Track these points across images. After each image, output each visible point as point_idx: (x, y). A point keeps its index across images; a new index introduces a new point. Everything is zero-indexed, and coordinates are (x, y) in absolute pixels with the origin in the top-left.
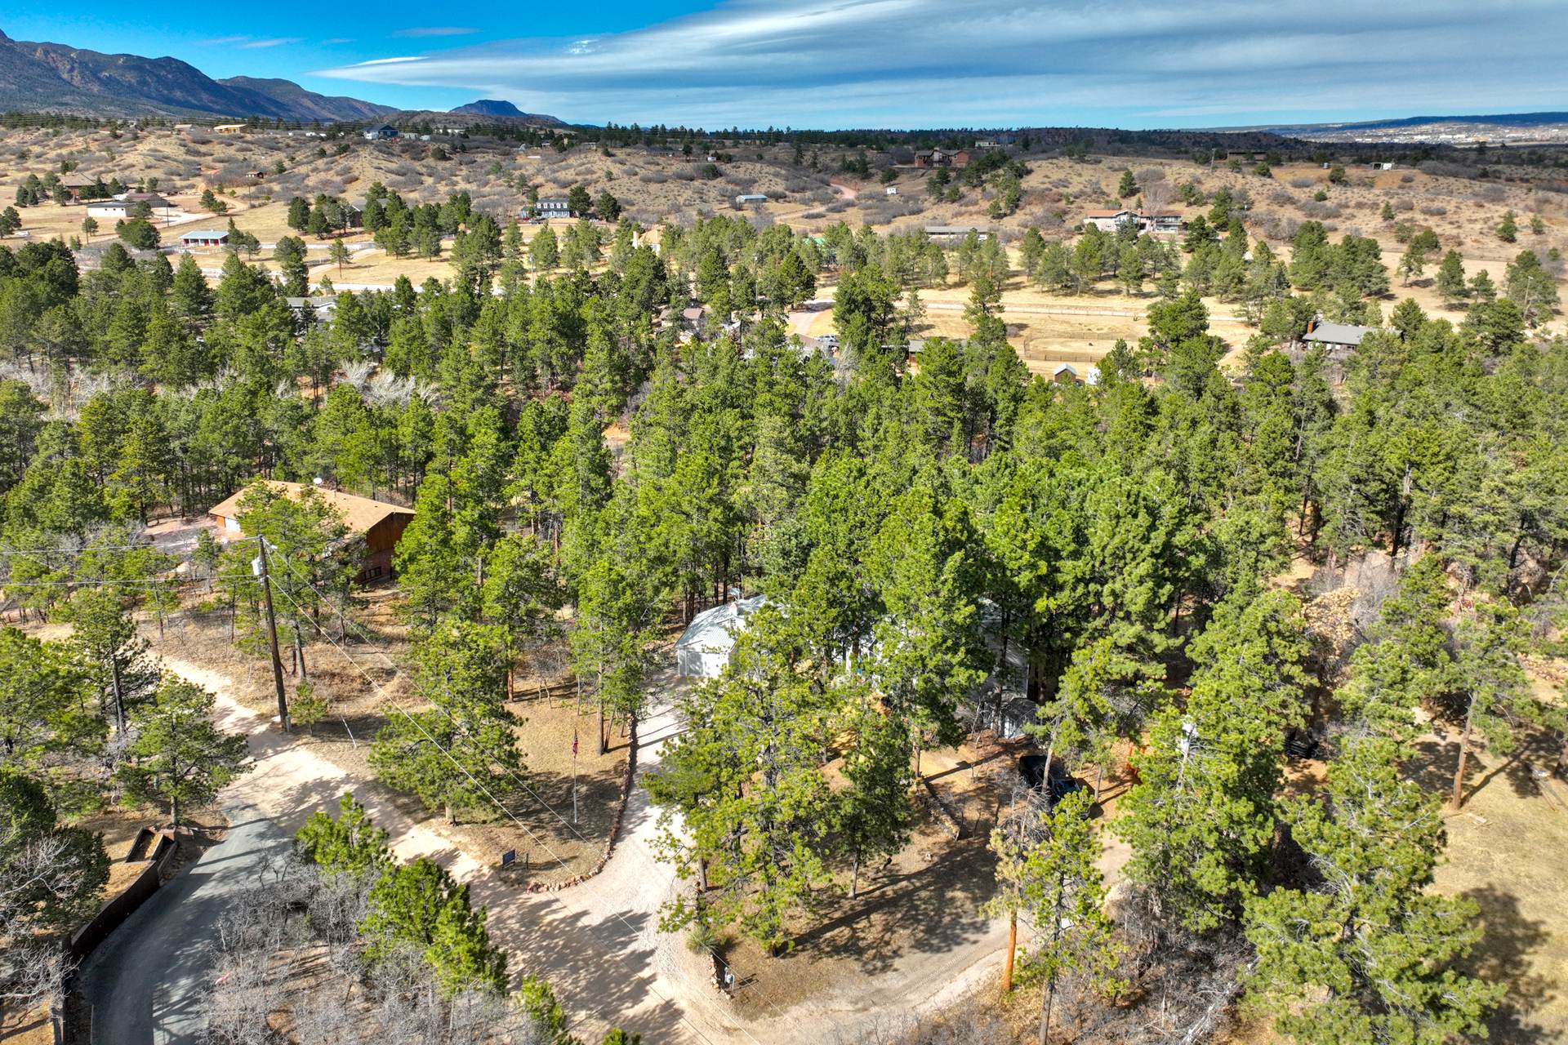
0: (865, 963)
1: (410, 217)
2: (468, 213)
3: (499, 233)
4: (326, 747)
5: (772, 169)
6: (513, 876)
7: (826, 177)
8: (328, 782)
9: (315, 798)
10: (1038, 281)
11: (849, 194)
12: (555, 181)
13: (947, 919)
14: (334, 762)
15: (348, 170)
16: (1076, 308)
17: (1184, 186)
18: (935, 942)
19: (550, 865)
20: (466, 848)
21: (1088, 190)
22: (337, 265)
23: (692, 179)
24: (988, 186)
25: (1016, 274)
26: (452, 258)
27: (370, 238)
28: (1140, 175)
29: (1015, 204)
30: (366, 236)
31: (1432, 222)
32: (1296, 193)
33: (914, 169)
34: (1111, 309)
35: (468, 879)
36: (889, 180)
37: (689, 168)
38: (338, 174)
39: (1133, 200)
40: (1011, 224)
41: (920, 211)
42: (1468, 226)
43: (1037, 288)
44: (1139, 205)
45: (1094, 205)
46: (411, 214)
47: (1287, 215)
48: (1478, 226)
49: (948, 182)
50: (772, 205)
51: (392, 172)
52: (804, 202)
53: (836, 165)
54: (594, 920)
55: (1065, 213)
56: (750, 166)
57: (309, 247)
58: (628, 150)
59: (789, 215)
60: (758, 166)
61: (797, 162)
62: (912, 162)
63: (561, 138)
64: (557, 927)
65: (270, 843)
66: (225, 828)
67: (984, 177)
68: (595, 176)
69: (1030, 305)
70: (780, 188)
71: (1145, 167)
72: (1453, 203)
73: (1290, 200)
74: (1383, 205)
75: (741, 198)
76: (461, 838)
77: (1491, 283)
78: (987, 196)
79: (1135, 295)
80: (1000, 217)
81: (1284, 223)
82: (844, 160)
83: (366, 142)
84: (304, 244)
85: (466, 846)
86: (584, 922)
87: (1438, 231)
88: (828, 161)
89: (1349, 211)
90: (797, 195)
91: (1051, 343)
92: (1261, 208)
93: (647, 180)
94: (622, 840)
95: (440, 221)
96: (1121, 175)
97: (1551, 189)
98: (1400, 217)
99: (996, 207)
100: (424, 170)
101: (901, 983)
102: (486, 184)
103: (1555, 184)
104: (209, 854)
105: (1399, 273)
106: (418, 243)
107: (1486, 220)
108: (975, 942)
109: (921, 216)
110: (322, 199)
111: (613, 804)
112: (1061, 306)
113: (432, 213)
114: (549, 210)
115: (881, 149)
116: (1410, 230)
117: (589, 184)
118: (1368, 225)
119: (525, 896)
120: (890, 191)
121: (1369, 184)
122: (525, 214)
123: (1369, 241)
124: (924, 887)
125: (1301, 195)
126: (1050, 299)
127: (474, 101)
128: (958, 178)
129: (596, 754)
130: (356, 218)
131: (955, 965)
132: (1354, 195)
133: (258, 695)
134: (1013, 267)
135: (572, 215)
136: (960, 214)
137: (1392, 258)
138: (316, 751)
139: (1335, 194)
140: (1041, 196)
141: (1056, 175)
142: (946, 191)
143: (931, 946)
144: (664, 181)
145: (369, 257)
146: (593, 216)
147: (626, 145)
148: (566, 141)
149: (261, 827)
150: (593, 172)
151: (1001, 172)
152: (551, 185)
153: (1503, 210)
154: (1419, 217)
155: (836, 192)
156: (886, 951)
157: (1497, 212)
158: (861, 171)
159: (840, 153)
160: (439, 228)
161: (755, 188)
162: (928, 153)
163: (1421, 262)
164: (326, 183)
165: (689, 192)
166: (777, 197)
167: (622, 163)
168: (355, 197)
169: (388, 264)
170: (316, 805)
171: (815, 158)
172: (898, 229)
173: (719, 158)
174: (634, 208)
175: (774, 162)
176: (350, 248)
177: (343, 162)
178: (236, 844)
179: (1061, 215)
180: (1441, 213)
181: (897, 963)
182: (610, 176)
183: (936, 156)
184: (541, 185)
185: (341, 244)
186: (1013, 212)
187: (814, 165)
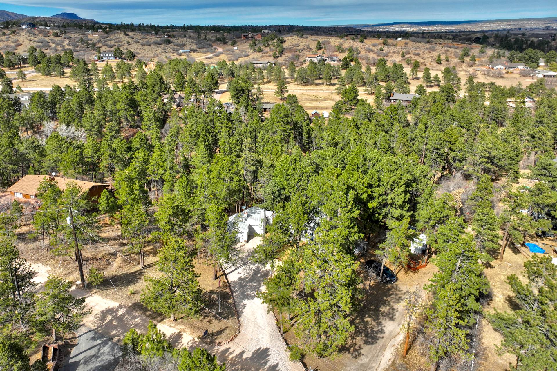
0: (352, 354)
1: (49, 60)
2: (73, 58)
3: (88, 66)
4: (105, 293)
5: (190, 40)
6: (209, 340)
7: (211, 43)
8: (112, 309)
9: (109, 317)
10: (296, 80)
11: (220, 50)
12: (107, 45)
13: (369, 330)
14: (112, 299)
15: (17, 41)
16: (310, 90)
17: (337, 46)
18: (370, 340)
19: (220, 332)
20: (184, 331)
21: (306, 48)
22: (21, 80)
23: (160, 44)
24: (271, 46)
25: (287, 78)
26: (70, 76)
27: (33, 69)
28: (322, 42)
29: (281, 53)
30: (30, 68)
31: (416, 58)
32: (374, 48)
33: (242, 40)
34: (322, 90)
35: (190, 344)
36: (234, 44)
37: (159, 40)
38: (12, 42)
39: (321, 51)
40: (281, 60)
41: (248, 56)
42: (427, 59)
43: (296, 83)
44: (323, 53)
45: (308, 53)
46: (49, 59)
47: (372, 56)
48: (430, 59)
49: (256, 45)
50: (193, 54)
51: (36, 42)
52: (204, 53)
53: (214, 39)
54: (248, 355)
55: (299, 56)
56: (182, 39)
57: (7, 73)
58: (134, 33)
59: (199, 57)
60: (185, 39)
61: (199, 38)
62: (240, 37)
63: (106, 28)
64: (235, 360)
65: (99, 342)
66: (75, 338)
67: (269, 43)
68: (122, 43)
69: (295, 89)
70: (194, 47)
71: (323, 40)
72: (422, 52)
73: (372, 51)
74: (401, 52)
75: (181, 51)
76: (181, 327)
77: (439, 78)
78: (271, 50)
79: (329, 85)
80: (277, 57)
81: (371, 58)
82: (216, 37)
83: (23, 29)
84: (4, 71)
85: (184, 330)
86: (245, 356)
87: (419, 60)
88: (210, 37)
89: (391, 54)
90: (201, 50)
91: (306, 103)
92: (363, 53)
93: (143, 45)
94: (240, 316)
95: (62, 62)
96: (316, 42)
97: (448, 47)
98: (407, 56)
99: (275, 54)
100: (50, 41)
101: (368, 360)
102: (78, 46)
103: (449, 45)
104: (74, 352)
105: (410, 75)
106: (54, 70)
107: (432, 57)
108: (383, 337)
109: (248, 57)
110: (8, 53)
111: (230, 301)
112: (305, 90)
113: (58, 58)
114: (106, 57)
115: (229, 33)
116: (411, 61)
117: (121, 46)
118: (398, 59)
119: (216, 348)
120: (235, 48)
121: (395, 45)
122: (96, 58)
123: (400, 65)
124: (356, 318)
125: (375, 49)
126: (300, 87)
127: (60, 13)
128: (259, 43)
129: (213, 280)
130: (25, 61)
131: (381, 349)
132: (392, 49)
133: (65, 272)
134: (287, 76)
135: (115, 58)
136: (263, 57)
137: (407, 70)
138: (102, 295)
139: (385, 48)
140: (290, 50)
141: (295, 42)
142: (256, 48)
143: (369, 342)
144: (150, 45)
145: (34, 77)
146: (124, 59)
147: (133, 31)
148: (108, 29)
149: (91, 335)
150: (122, 42)
151: (275, 41)
152: (105, 47)
153: (437, 54)
154: (412, 56)
155: (215, 49)
156: (357, 347)
157: (435, 54)
158: (224, 41)
159: (215, 34)
160: (62, 64)
161: (185, 47)
162: (247, 34)
163: (417, 71)
164: (8, 46)
165: (161, 49)
166: (194, 51)
167: (133, 38)
168: (23, 52)
169: (42, 79)
170: (111, 321)
171: (206, 36)
172: (241, 62)
173: (169, 36)
174: (140, 56)
175: (190, 37)
176: (26, 73)
177: (14, 37)
178: (84, 344)
179: (298, 57)
180: (419, 55)
181: (362, 351)
182: (129, 43)
183: (250, 35)
184: (101, 47)
185: (21, 71)
186: (281, 56)
187: (205, 39)
